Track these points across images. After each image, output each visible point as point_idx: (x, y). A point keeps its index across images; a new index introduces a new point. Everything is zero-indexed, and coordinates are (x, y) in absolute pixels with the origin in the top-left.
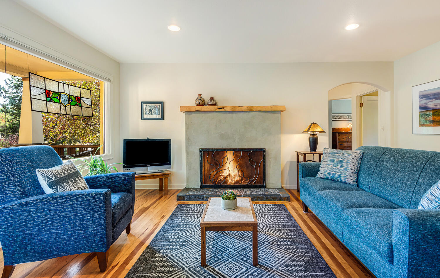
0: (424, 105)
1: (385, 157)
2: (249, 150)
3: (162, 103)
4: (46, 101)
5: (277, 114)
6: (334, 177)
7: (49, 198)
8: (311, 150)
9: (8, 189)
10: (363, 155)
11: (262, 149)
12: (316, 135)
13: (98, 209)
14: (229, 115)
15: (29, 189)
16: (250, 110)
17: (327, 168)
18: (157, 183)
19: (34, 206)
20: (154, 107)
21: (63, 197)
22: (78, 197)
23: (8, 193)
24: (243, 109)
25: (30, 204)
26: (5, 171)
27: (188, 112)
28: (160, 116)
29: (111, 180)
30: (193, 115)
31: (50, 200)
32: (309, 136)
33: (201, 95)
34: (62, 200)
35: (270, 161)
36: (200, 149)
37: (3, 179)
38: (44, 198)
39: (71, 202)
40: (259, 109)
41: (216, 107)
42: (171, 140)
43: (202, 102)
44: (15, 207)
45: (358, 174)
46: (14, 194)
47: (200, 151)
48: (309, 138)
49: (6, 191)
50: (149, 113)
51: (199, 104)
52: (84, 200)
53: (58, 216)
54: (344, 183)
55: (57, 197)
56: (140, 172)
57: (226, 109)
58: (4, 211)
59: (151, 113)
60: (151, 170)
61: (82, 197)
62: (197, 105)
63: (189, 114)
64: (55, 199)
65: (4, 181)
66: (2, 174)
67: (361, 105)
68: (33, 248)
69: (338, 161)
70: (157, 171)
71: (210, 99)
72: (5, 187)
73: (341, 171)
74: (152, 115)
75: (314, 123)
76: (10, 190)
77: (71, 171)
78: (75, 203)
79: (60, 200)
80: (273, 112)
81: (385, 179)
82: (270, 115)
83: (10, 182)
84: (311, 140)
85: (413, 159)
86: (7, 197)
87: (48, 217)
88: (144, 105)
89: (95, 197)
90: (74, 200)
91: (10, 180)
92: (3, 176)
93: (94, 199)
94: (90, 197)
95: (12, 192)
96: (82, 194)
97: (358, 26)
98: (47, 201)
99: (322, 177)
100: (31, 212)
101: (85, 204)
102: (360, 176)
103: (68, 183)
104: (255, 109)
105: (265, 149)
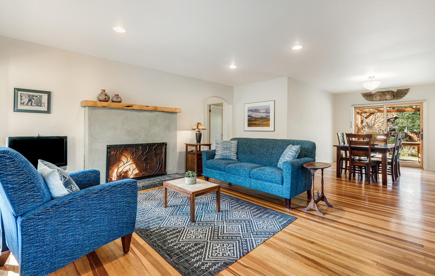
0: (250, 115)
1: (252, 143)
2: (155, 144)
3: (49, 93)
5: (175, 115)
6: (226, 157)
7: (90, 194)
8: (197, 142)
9: (32, 193)
10: (238, 143)
11: (164, 143)
12: (200, 131)
13: (133, 195)
14: (136, 113)
16: (155, 110)
17: (221, 152)
19: (74, 204)
20: (37, 97)
21: (103, 190)
22: (118, 188)
23: (31, 199)
24: (149, 109)
25: (69, 204)
26: (26, 174)
27: (94, 107)
28: (44, 109)
31: (91, 195)
32: (196, 132)
33: (104, 90)
34: (103, 193)
35: (169, 152)
36: (107, 146)
37: (25, 183)
38: (84, 195)
39: (111, 193)
41: (125, 104)
42: (67, 137)
44: (51, 210)
45: (237, 154)
46: (38, 198)
47: (108, 148)
48: (196, 134)
49: (30, 196)
50: (28, 103)
51: (104, 100)
52: (123, 189)
53: (98, 209)
54: (231, 160)
55: (98, 191)
57: (134, 107)
58: (36, 218)
59: (32, 104)
61: (121, 187)
62: (100, 101)
63: (94, 110)
64: (96, 193)
65: (26, 185)
66: (22, 177)
67: (210, 111)
68: (63, 252)
69: (227, 147)
71: (114, 96)
72: (27, 191)
73: (230, 153)
74: (32, 106)
75: (200, 123)
76: (34, 195)
78: (115, 194)
79: (101, 193)
80: (172, 113)
81: (255, 154)
82: (169, 115)
83: (33, 186)
84: (198, 135)
85: (267, 143)
86: (31, 203)
87: (87, 213)
88: (19, 92)
89: (131, 185)
90: (114, 190)
92: (25, 179)
93: (130, 187)
94: (128, 185)
95: (37, 196)
96: (120, 185)
97: (236, 67)
98: (88, 197)
99: (219, 158)
100: (70, 211)
101: (123, 193)
102: (238, 155)
104: (159, 110)
105: (167, 143)
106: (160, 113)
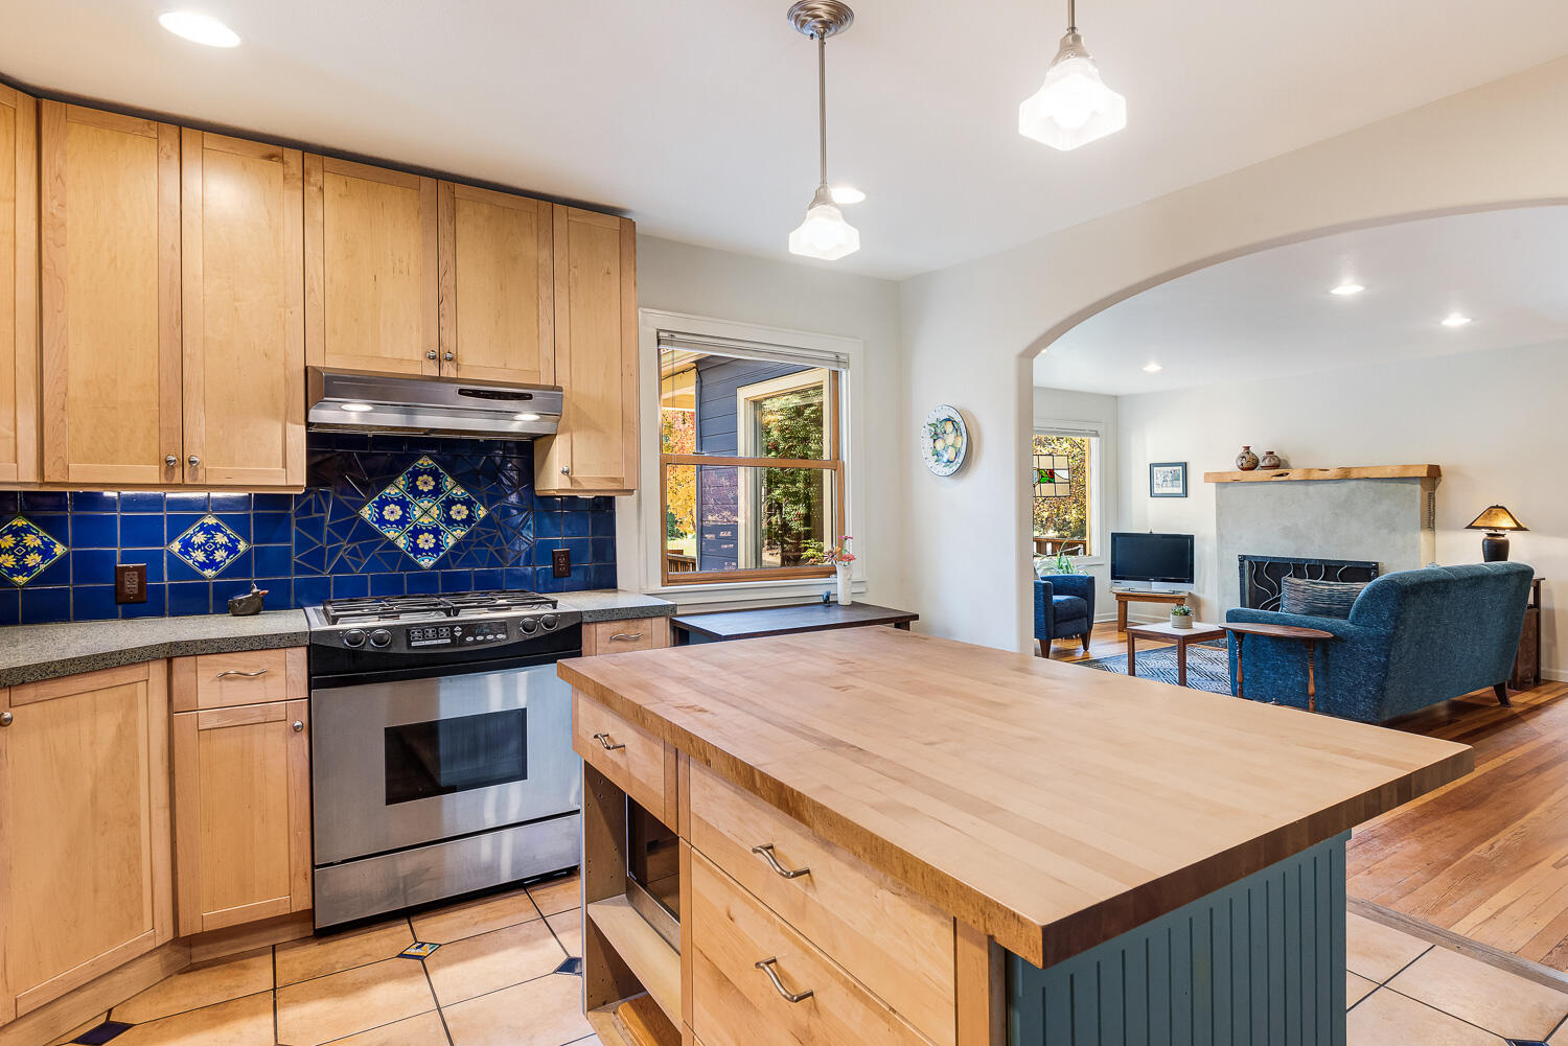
2: (1341, 563)
3: (1185, 465)
5: (1412, 484)
11: (1371, 561)
12: (1502, 535)
14: (1300, 488)
16: (1346, 476)
20: (1173, 472)
24: (1327, 475)
27: (1222, 482)
28: (1180, 490)
30: (1230, 489)
33: (1248, 448)
40: (1365, 474)
41: (1271, 472)
42: (1194, 535)
43: (1250, 463)
47: (1240, 561)
48: (1485, 541)
50: (1162, 484)
51: (1245, 466)
56: (1137, 590)
57: (1290, 476)
59: (1167, 484)
60: (1157, 587)
63: (1225, 487)
70: (1168, 591)
74: (1167, 488)
75: (1497, 507)
80: (1400, 481)
88: (1156, 469)
104: (1354, 474)
105: (1377, 563)
106: (1363, 483)
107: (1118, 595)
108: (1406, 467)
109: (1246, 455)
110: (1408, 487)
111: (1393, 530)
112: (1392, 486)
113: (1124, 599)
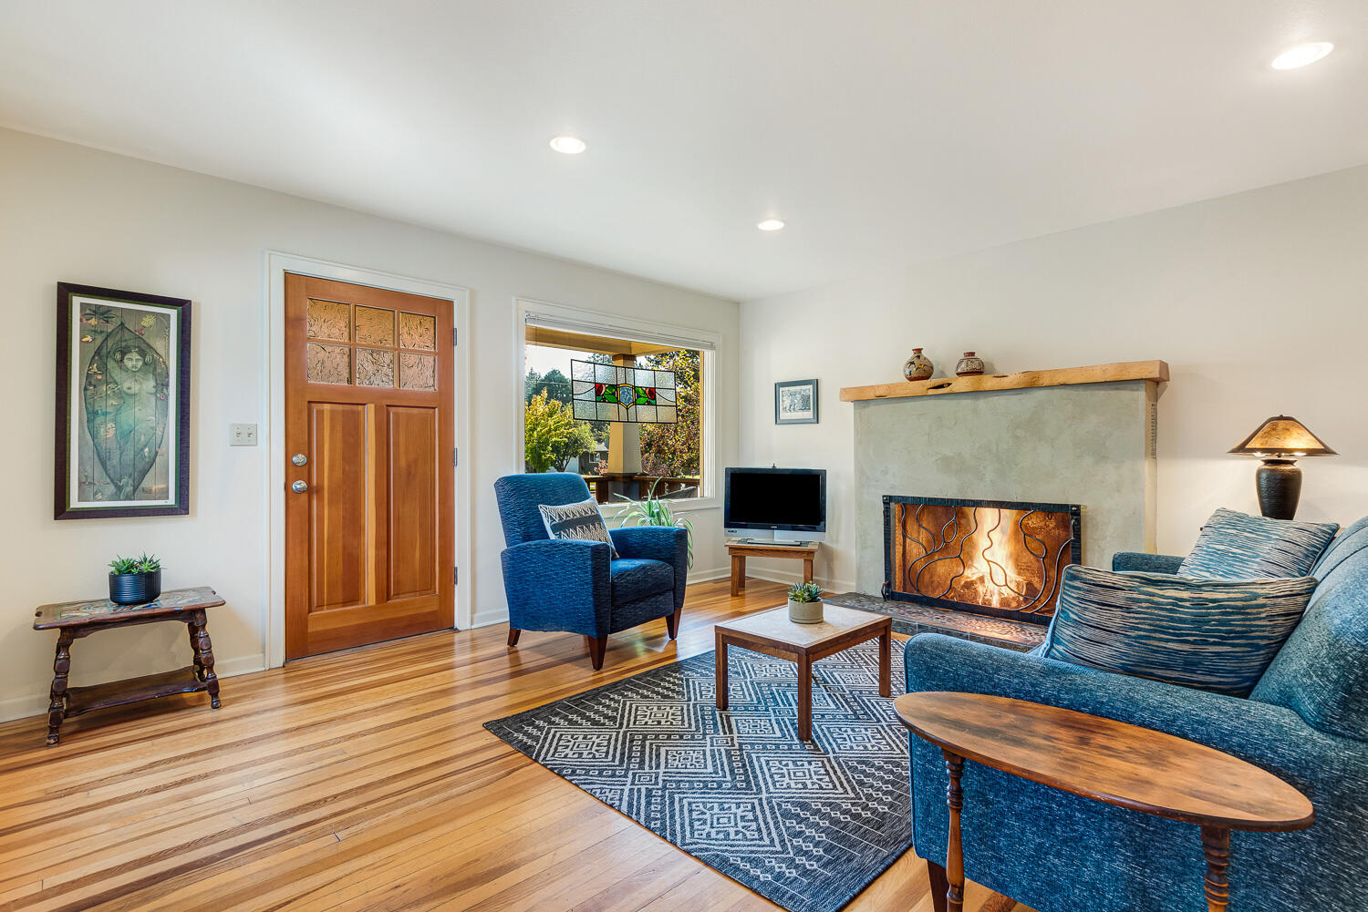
2: (1025, 506)
3: (816, 383)
4: (596, 401)
5: (1132, 390)
11: (1068, 505)
14: (967, 403)
15: (533, 532)
16: (1030, 383)
18: (799, 572)
20: (800, 393)
24: (1005, 383)
27: (863, 400)
28: (809, 415)
29: (646, 538)
30: (872, 408)
32: (1260, 464)
33: (919, 350)
35: (1099, 547)
36: (884, 496)
40: (1061, 380)
41: (928, 383)
42: (825, 471)
43: (921, 370)
47: (884, 502)
50: (790, 408)
51: (913, 376)
56: (756, 540)
57: (953, 387)
59: (794, 407)
60: (782, 537)
62: (912, 379)
63: (865, 407)
64: (557, 548)
70: (792, 542)
71: (963, 357)
74: (795, 413)
75: (1281, 418)
77: (586, 513)
79: (561, 550)
80: (1114, 387)
88: (781, 389)
91: (515, 516)
97: (1328, 47)
98: (548, 547)
103: (575, 529)
104: (1046, 381)
105: (1078, 507)
106: (1057, 391)
107: (731, 548)
108: (1124, 366)
109: (916, 361)
110: (1125, 395)
111: (1102, 457)
112: (1101, 394)
113: (740, 553)
